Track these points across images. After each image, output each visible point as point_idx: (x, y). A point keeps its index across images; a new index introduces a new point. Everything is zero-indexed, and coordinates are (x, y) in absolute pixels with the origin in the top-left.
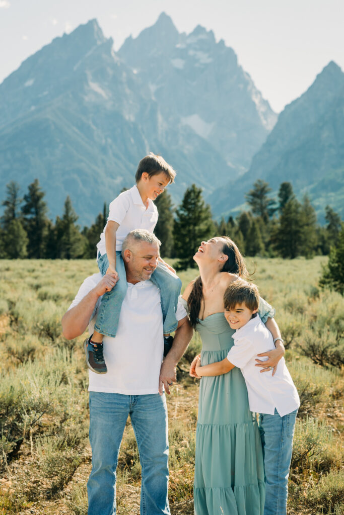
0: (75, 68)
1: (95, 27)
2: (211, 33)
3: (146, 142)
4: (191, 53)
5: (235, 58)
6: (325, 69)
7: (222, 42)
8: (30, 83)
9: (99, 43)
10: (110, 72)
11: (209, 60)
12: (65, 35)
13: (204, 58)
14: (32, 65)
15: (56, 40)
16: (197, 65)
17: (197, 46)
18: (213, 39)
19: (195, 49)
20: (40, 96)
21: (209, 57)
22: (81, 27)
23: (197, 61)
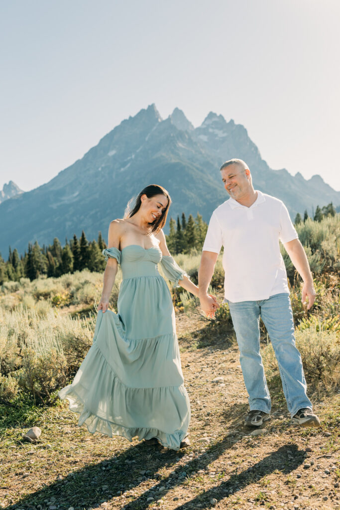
0: (147, 139)
2: (221, 116)
4: (211, 130)
5: (245, 131)
7: (232, 121)
8: (112, 153)
11: (225, 135)
12: (130, 117)
13: (221, 134)
14: (109, 140)
15: (124, 122)
16: (217, 138)
17: (213, 126)
18: (224, 121)
19: (212, 128)
20: (125, 160)
21: (224, 132)
22: (143, 111)
23: (216, 135)
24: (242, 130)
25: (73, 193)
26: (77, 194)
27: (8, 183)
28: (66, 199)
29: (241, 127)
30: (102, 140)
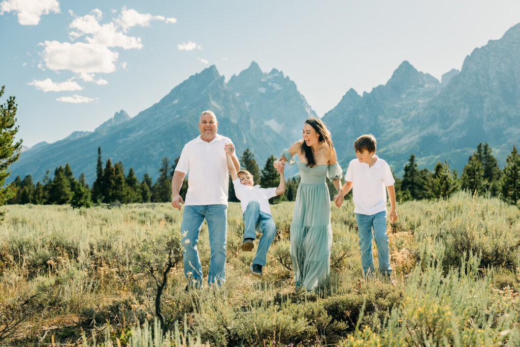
0: (202, 93)
1: (214, 70)
2: (281, 72)
3: (244, 135)
4: (270, 84)
5: (295, 86)
6: (348, 93)
7: (288, 78)
8: (176, 102)
9: (216, 79)
10: (223, 95)
11: (281, 88)
12: (197, 74)
13: (277, 87)
14: (177, 91)
15: (192, 77)
16: (273, 91)
17: (273, 80)
18: (283, 76)
19: (272, 82)
20: (182, 109)
21: (280, 87)
22: (206, 69)
23: (273, 88)
24: (293, 85)
25: (140, 131)
26: (142, 132)
27: (119, 113)
28: (132, 136)
29: (293, 83)
30: (172, 90)
